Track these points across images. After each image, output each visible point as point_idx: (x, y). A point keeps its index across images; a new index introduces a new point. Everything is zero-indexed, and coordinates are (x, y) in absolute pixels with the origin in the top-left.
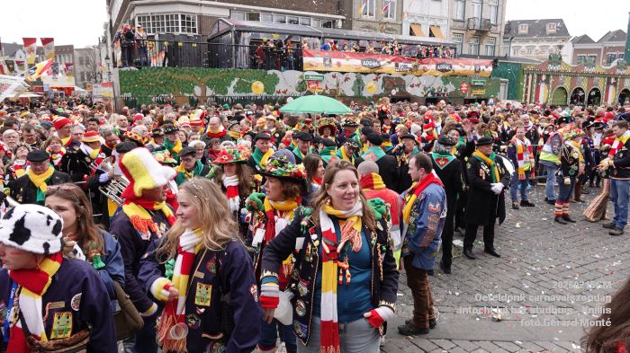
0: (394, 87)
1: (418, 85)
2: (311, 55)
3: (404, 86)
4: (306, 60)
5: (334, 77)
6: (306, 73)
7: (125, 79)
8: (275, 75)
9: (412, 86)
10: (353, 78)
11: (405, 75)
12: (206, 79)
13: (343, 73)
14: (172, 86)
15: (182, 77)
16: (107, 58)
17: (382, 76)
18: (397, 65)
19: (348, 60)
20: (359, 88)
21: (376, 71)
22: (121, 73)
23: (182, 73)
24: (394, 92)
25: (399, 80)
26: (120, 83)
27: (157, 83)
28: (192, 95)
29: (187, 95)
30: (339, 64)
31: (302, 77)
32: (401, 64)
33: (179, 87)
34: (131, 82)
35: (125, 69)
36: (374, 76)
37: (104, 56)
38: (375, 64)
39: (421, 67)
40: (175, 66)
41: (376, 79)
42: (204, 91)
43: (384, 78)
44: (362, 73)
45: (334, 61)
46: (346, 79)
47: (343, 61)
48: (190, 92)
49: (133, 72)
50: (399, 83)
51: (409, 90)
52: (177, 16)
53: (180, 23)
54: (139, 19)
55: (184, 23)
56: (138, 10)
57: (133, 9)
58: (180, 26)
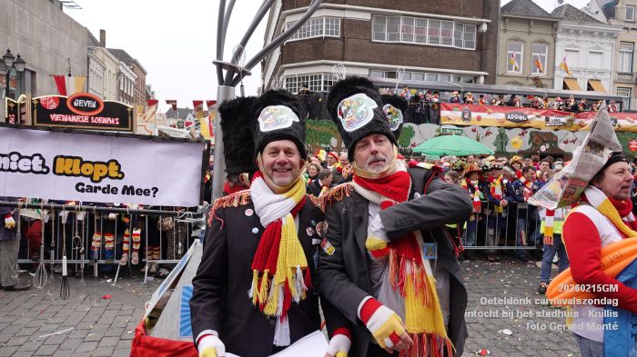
0: (544, 143)
1: (574, 141)
2: (449, 109)
3: (556, 142)
4: (444, 113)
5: (474, 131)
6: (443, 127)
8: (411, 128)
9: (566, 142)
10: (496, 132)
11: (556, 130)
13: (484, 127)
14: (311, 137)
15: (320, 129)
17: (529, 130)
18: (547, 120)
19: (489, 113)
20: (502, 142)
21: (522, 126)
23: (321, 125)
24: (543, 148)
25: (549, 135)
28: (328, 146)
30: (479, 119)
31: (438, 130)
32: (552, 118)
33: (316, 138)
36: (520, 131)
38: (521, 118)
39: (577, 121)
40: (314, 119)
41: (523, 134)
42: (340, 143)
43: (531, 133)
44: (505, 128)
45: (474, 115)
46: (488, 134)
47: (483, 115)
48: (327, 143)
50: (550, 138)
51: (562, 146)
52: (320, 76)
53: (322, 83)
54: (287, 79)
55: (325, 82)
56: (287, 73)
57: (283, 72)
58: (322, 85)
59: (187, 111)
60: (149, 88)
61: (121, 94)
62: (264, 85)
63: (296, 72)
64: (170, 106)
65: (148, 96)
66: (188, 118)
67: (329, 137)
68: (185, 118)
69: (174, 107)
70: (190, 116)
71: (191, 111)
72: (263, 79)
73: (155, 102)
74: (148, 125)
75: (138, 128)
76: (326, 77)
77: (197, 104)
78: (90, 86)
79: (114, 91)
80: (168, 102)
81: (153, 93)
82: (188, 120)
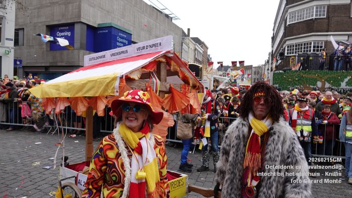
7: (276, 77)
12: (326, 77)
14: (303, 81)
15: (310, 76)
16: (268, 70)
22: (274, 74)
23: (310, 74)
26: (273, 80)
27: (294, 80)
28: (315, 87)
29: (312, 87)
33: (307, 82)
34: (279, 78)
35: (276, 72)
37: (266, 69)
40: (306, 69)
42: (324, 84)
49: (281, 73)
52: (311, 44)
53: (312, 47)
54: (288, 47)
55: (314, 47)
56: (288, 43)
57: (285, 42)
58: (312, 49)
59: (228, 67)
60: (209, 56)
61: (196, 60)
62: (273, 51)
63: (294, 42)
64: (220, 65)
65: (208, 60)
66: (228, 71)
67: (316, 81)
68: (226, 71)
69: (222, 65)
70: (229, 70)
71: (230, 67)
72: (273, 47)
73: (212, 63)
74: (208, 75)
75: (204, 77)
76: (314, 43)
77: (234, 63)
78: (182, 56)
79: (193, 58)
80: (218, 63)
81: (211, 58)
82: (228, 72)
